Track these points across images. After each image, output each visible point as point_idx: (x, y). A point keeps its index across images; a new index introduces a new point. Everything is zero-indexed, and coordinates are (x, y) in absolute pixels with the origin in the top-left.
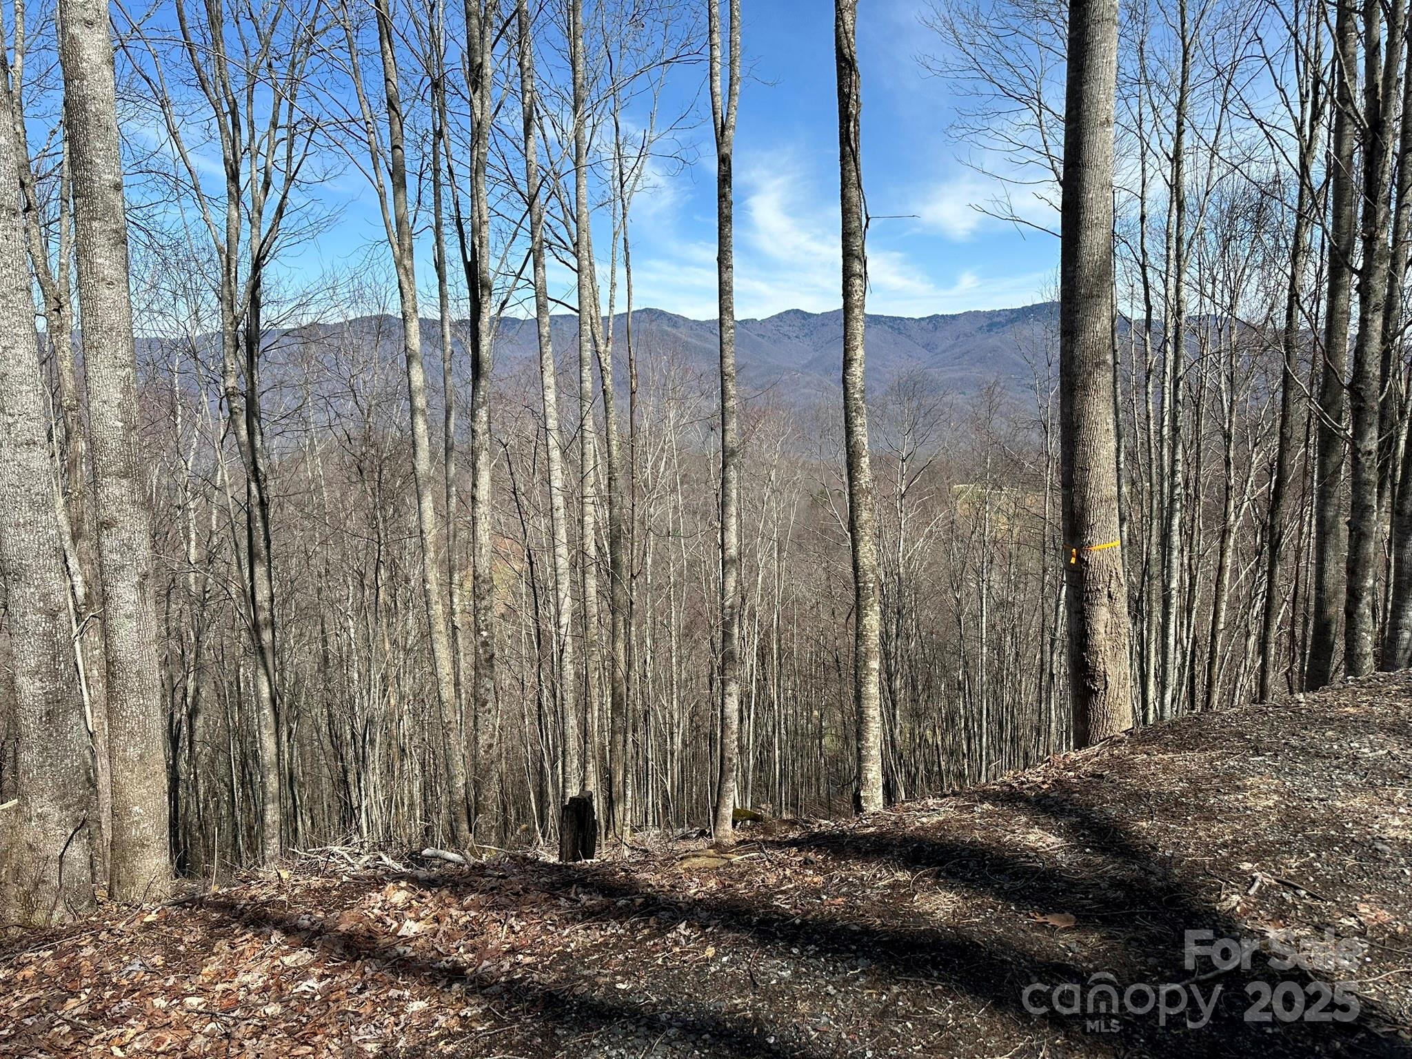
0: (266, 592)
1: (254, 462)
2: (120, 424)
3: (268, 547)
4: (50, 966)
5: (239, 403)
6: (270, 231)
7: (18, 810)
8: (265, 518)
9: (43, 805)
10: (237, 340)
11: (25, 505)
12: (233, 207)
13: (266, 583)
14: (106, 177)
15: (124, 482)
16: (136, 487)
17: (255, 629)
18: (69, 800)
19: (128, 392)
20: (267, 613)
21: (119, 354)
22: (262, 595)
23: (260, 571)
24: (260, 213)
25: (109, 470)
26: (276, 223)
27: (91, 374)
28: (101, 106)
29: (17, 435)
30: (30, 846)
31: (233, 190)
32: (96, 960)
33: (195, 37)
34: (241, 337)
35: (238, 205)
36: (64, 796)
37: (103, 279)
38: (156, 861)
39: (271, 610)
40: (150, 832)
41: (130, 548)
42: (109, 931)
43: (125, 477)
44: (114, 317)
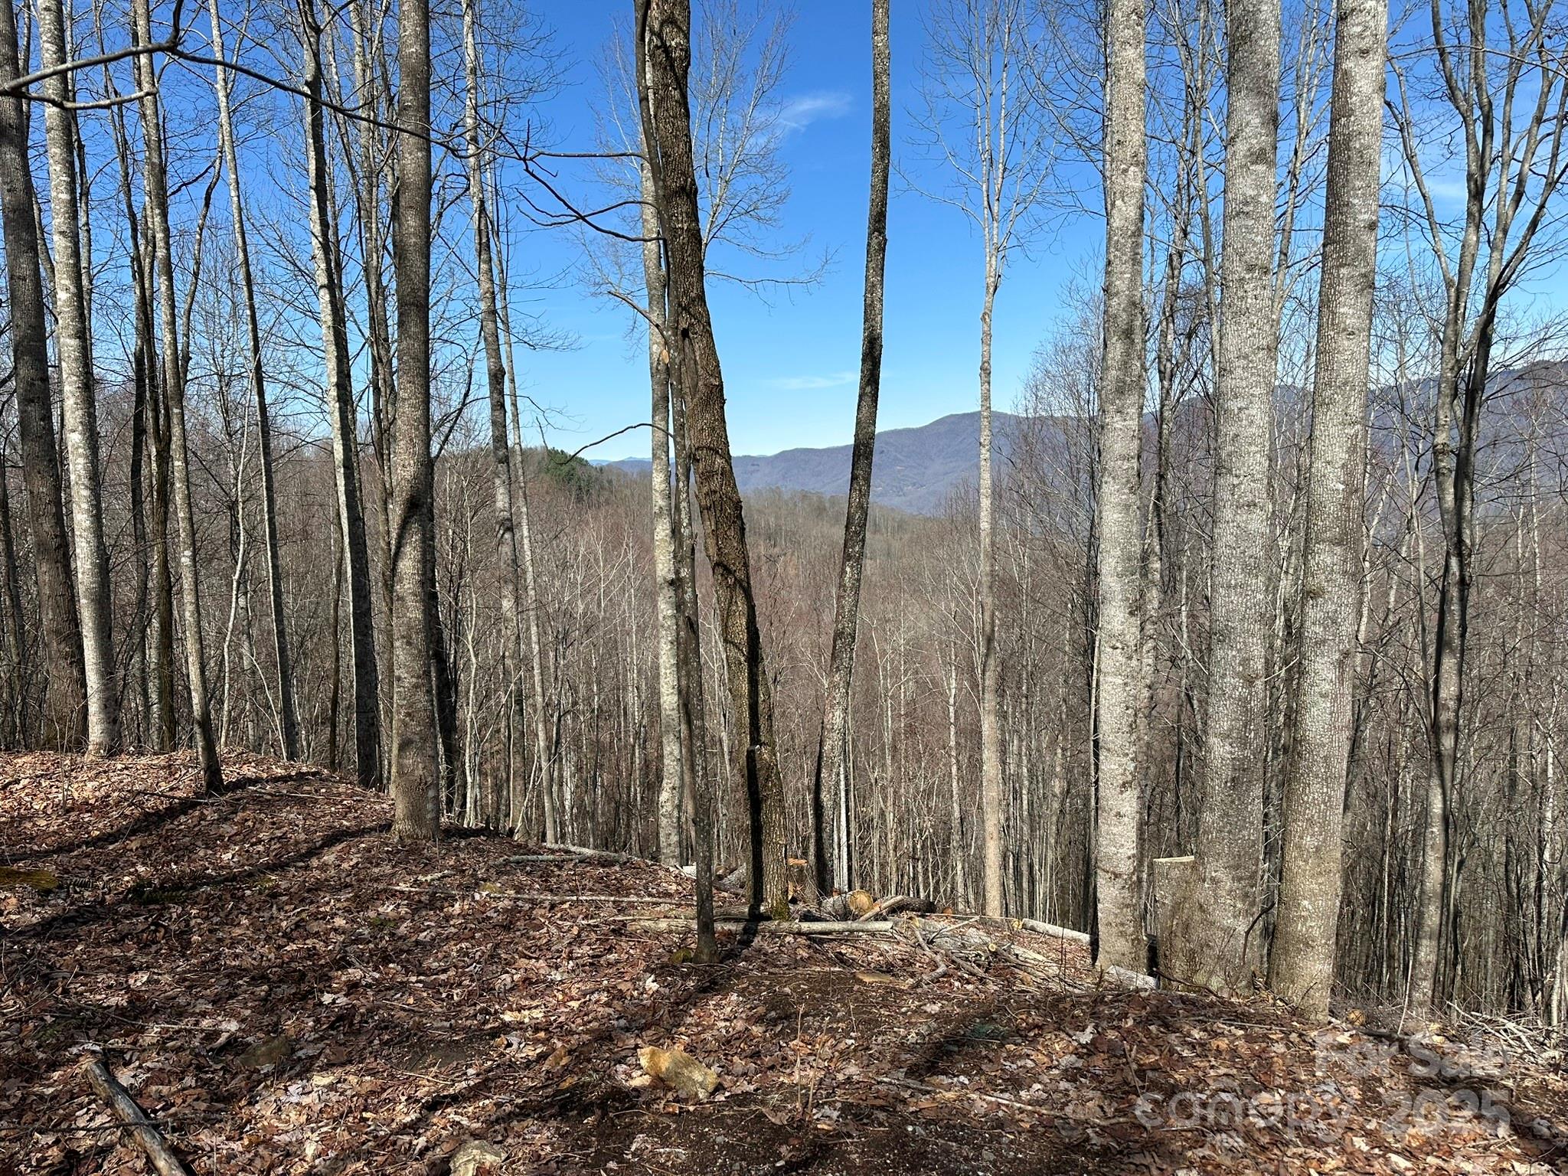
0: (1453, 689)
1: (1459, 533)
2: (1341, 487)
3: (1463, 636)
4: (1242, 1046)
5: (1449, 463)
6: (1517, 251)
7: (1194, 867)
8: (1463, 601)
9: (1216, 869)
10: (1456, 389)
11: (1238, 569)
12: (1472, 230)
13: (1455, 678)
14: (1361, 217)
15: (1338, 550)
16: (1350, 556)
17: (1435, 729)
18: (1241, 873)
19: (1354, 451)
20: (1452, 715)
21: (1350, 410)
22: (1449, 691)
23: (1449, 663)
24: (1505, 232)
25: (1324, 536)
26: (1526, 240)
27: (1317, 433)
28: (1365, 140)
29: (1240, 497)
30: (1201, 906)
31: (1475, 209)
32: (1288, 1062)
33: (1448, 41)
34: (1462, 386)
35: (1478, 227)
36: (1237, 867)
37: (1344, 330)
38: (1319, 967)
39: (1457, 712)
40: (1316, 933)
41: (1334, 622)
42: (1300, 1035)
43: (1339, 544)
44: (1351, 370)
